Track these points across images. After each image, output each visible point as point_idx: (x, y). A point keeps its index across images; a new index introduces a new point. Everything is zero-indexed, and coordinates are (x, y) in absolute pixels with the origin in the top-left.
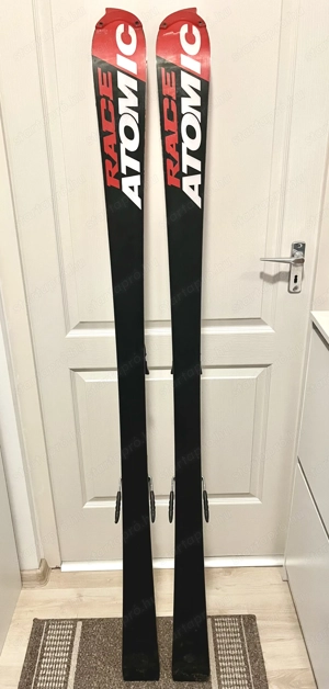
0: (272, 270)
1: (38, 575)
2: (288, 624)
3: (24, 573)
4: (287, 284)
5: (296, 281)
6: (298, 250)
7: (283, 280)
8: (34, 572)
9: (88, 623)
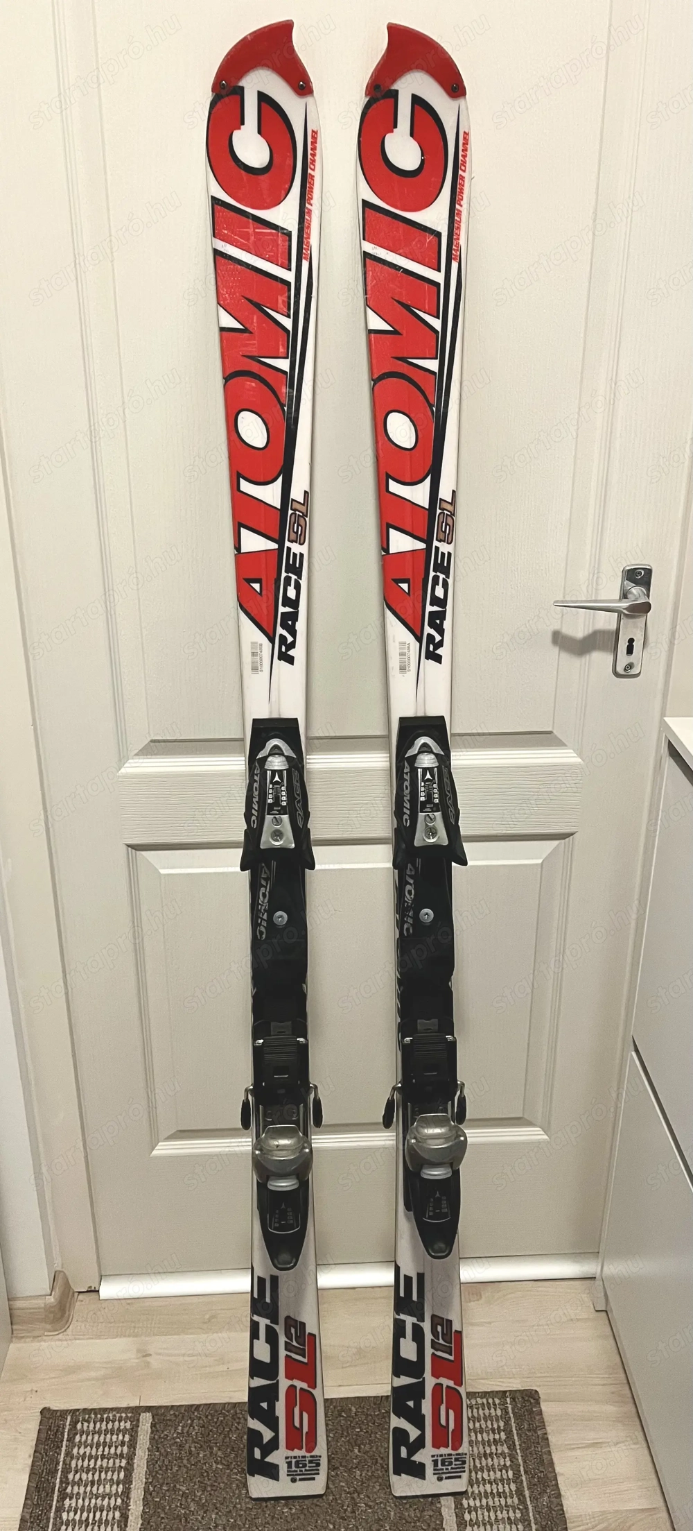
0: (580, 625)
1: (49, 1309)
2: (611, 1409)
3: (18, 1304)
4: (610, 658)
5: (630, 650)
6: (637, 583)
7: (602, 648)
8: (40, 1303)
9: (163, 1416)
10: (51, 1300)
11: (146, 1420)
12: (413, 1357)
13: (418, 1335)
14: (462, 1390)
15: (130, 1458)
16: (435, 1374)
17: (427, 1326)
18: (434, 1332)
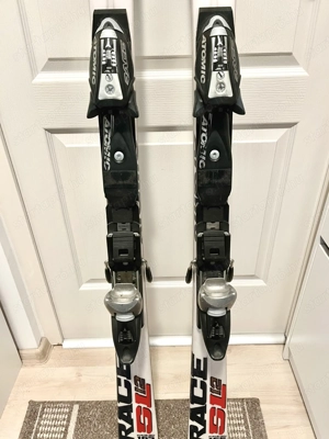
1: (37, 354)
3: (22, 352)
8: (34, 352)
9: (84, 406)
10: (39, 351)
11: (76, 407)
12: (201, 395)
13: (203, 386)
14: (225, 410)
15: (67, 427)
16: (211, 403)
17: (208, 382)
18: (212, 384)
